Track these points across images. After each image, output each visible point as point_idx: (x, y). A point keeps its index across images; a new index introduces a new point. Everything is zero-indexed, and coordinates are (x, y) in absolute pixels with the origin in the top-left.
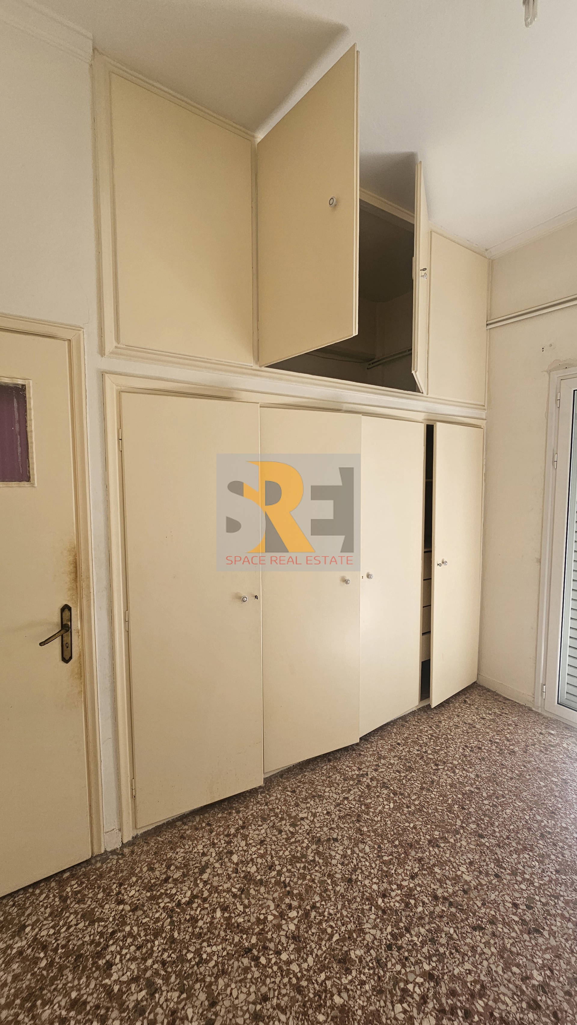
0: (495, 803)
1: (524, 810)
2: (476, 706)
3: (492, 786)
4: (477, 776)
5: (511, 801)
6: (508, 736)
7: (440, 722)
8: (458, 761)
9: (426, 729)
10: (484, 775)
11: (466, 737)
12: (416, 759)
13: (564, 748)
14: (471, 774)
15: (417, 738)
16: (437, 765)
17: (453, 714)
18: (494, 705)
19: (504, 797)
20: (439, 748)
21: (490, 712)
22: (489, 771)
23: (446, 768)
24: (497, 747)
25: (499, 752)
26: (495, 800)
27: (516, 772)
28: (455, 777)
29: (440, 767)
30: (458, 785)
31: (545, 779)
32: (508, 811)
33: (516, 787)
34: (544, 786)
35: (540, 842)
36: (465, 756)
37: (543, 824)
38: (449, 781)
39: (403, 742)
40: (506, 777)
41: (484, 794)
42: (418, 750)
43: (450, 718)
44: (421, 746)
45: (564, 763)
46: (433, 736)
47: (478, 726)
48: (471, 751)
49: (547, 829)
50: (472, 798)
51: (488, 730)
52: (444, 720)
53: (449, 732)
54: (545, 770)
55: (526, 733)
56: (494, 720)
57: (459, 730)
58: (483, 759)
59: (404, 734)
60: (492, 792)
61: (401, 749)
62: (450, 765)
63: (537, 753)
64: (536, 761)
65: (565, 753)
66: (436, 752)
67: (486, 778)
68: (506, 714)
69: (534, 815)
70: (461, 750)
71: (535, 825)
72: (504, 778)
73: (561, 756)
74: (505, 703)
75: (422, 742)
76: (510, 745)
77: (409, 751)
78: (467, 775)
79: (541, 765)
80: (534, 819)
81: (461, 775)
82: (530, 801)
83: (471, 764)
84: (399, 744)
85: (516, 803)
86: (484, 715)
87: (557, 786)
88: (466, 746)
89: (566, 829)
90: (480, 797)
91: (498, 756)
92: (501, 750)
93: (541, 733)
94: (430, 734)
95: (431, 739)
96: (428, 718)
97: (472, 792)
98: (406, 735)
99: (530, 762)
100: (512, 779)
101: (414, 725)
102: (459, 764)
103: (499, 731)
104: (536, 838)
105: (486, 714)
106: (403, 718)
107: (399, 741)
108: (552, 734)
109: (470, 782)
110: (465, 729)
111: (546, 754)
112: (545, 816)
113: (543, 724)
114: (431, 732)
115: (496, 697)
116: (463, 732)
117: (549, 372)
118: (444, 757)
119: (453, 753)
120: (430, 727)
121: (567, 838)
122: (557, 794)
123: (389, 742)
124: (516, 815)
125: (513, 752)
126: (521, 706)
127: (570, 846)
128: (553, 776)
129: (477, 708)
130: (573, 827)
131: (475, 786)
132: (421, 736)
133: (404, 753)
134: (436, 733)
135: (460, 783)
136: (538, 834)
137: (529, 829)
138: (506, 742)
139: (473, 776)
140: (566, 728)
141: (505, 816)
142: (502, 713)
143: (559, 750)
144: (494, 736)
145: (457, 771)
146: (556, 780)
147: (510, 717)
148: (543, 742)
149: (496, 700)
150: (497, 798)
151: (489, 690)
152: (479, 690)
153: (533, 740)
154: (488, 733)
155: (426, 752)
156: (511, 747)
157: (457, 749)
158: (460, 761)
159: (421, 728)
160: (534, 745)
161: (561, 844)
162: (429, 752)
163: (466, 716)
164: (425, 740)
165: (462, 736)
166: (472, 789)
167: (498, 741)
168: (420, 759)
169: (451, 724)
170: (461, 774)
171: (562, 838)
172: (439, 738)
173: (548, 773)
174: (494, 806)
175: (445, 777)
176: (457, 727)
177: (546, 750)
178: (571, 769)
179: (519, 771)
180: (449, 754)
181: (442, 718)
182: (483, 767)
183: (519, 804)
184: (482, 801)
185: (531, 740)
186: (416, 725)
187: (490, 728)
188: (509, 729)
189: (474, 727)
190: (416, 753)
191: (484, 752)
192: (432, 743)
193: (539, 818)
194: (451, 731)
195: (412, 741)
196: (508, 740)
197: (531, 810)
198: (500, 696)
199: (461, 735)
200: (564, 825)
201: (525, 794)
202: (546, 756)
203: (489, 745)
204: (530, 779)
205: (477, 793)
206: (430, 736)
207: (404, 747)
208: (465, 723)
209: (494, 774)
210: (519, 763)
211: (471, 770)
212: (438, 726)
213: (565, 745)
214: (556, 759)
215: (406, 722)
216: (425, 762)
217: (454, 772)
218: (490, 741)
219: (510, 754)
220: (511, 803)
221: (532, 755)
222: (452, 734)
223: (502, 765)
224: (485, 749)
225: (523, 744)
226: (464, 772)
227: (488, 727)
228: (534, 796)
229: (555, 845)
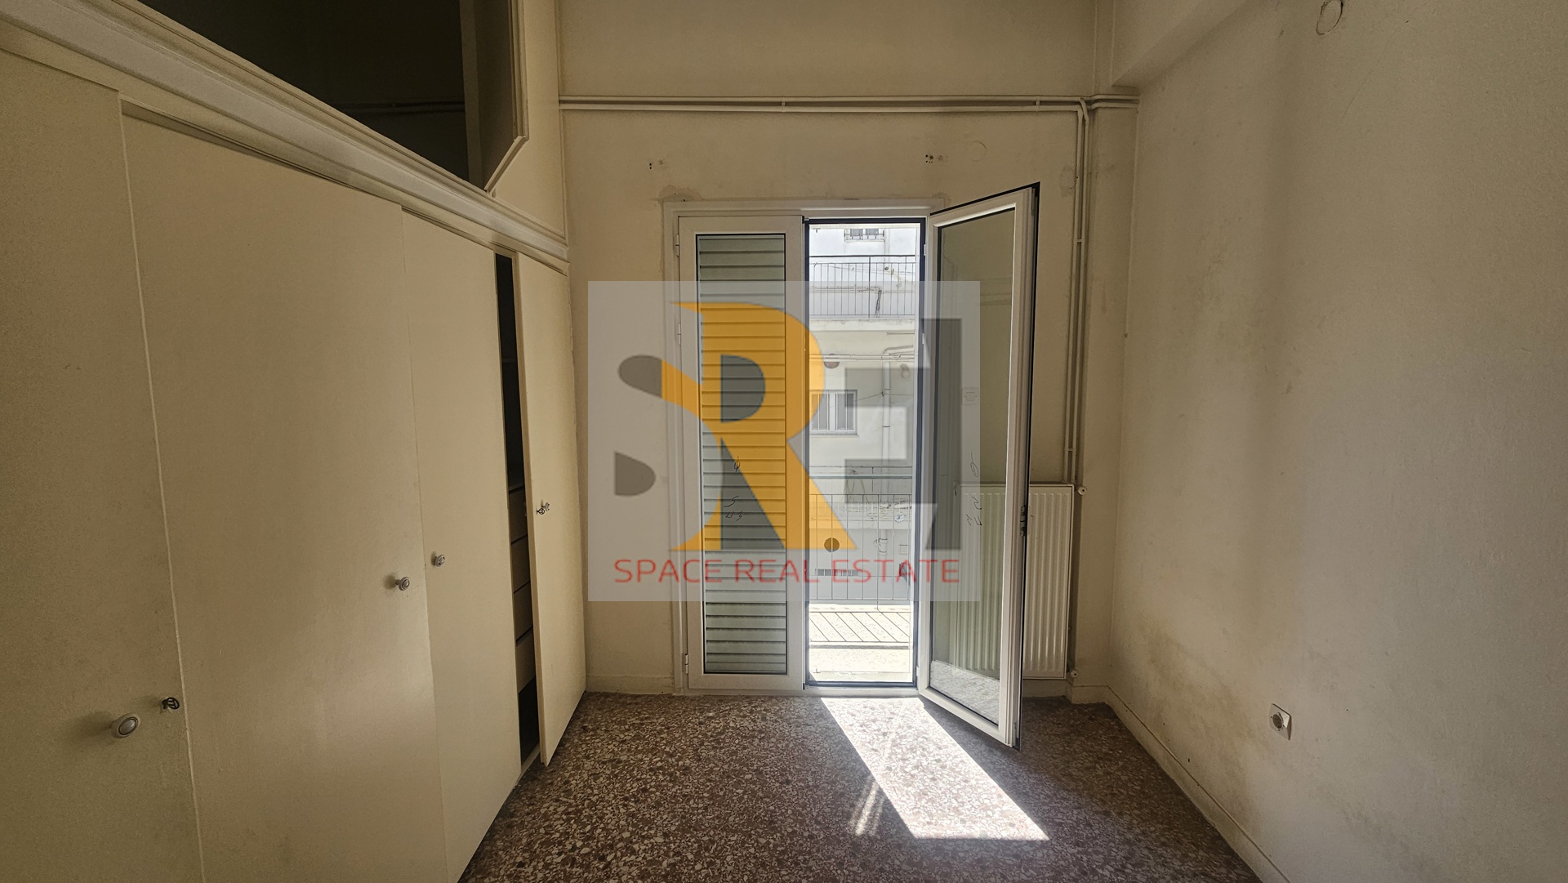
0: (708, 860)
1: (743, 842)
2: (604, 728)
3: (692, 837)
4: (665, 835)
5: (723, 841)
6: (667, 749)
7: (567, 782)
8: (628, 831)
9: (551, 808)
10: (673, 828)
11: (617, 785)
12: (565, 871)
13: (733, 728)
14: (656, 839)
15: (546, 833)
16: (603, 858)
17: (578, 759)
18: (625, 713)
19: (713, 842)
20: (589, 827)
21: (627, 727)
22: (674, 817)
23: (619, 854)
24: (664, 774)
25: (670, 781)
26: (707, 854)
27: (706, 795)
28: (640, 859)
29: (609, 858)
30: (650, 869)
31: (739, 782)
32: (729, 858)
33: (718, 817)
34: (744, 793)
35: (783, 872)
36: (633, 815)
37: (771, 846)
38: (635, 872)
39: (526, 855)
40: (700, 811)
41: (690, 857)
42: (559, 854)
43: (578, 768)
44: (560, 843)
45: (745, 748)
46: (569, 813)
47: (624, 758)
48: (635, 802)
49: (779, 849)
50: (678, 874)
51: (639, 756)
52: (571, 775)
53: (589, 791)
54: (733, 770)
55: (685, 733)
56: (637, 737)
57: (602, 779)
58: (658, 804)
59: (520, 840)
60: (696, 845)
61: (530, 870)
62: (621, 844)
63: (712, 753)
64: (717, 766)
65: (738, 735)
66: (589, 838)
67: (676, 829)
68: (646, 718)
69: (757, 841)
70: (622, 810)
71: (766, 854)
72: (698, 814)
73: (737, 742)
74: (636, 704)
75: (558, 835)
76: (678, 761)
77: (546, 866)
78: (652, 843)
79: (726, 767)
80: (759, 848)
81: (644, 851)
82: (743, 825)
83: (649, 822)
84: (521, 865)
85: (730, 840)
86: (622, 736)
87: (754, 783)
88: (626, 799)
89: (794, 832)
90: (688, 866)
91: (673, 787)
92: (671, 775)
93: (701, 723)
94: (563, 812)
95: (568, 820)
96: (543, 788)
97: (674, 865)
98: (524, 841)
99: (711, 770)
100: (706, 809)
101: (528, 814)
102: (632, 833)
103: (653, 749)
104: (776, 871)
105: (622, 732)
106: (505, 813)
107: (519, 859)
108: (712, 718)
109: (662, 852)
110: (608, 772)
111: (721, 748)
112: (767, 834)
113: (695, 710)
114: (562, 808)
115: (621, 701)
116: (609, 778)
117: (662, 202)
118: (606, 837)
119: (614, 822)
120: (557, 800)
121: (801, 845)
122: (761, 794)
123: (502, 872)
124: (740, 857)
125: (686, 770)
126: (658, 697)
127: (810, 853)
128: (745, 774)
129: (606, 731)
130: (798, 826)
131: (672, 854)
132: (550, 826)
133: (540, 875)
134: (570, 805)
135: (650, 863)
136: (775, 863)
137: (763, 865)
138: (670, 760)
139: (660, 840)
140: (721, 701)
141: (730, 868)
142: (642, 720)
143: (730, 734)
144: (651, 760)
145: (636, 847)
146: (750, 776)
147: (655, 721)
148: (709, 734)
149: (624, 705)
150: (707, 850)
151: (607, 695)
152: (594, 700)
153: (697, 737)
154: (641, 760)
155: (574, 848)
156: (681, 763)
157: (617, 812)
158: (630, 828)
159: (543, 811)
160: (702, 744)
161: (801, 858)
162: (579, 844)
163: (599, 751)
164: (561, 829)
165: (611, 787)
166: (672, 861)
167: (659, 764)
168: (572, 867)
169: (585, 776)
170: (643, 847)
171: (797, 848)
172: (580, 811)
173: (738, 773)
174: (711, 864)
175: (625, 869)
176: (596, 776)
177: (719, 743)
178: (755, 752)
179: (708, 792)
180: (609, 827)
181: (567, 775)
182: (665, 817)
183: (734, 838)
184: (693, 869)
185: (695, 740)
186: (535, 811)
187: (640, 752)
188: (663, 739)
189: (620, 762)
190: (559, 860)
191: (654, 793)
192: (575, 826)
193: (763, 841)
194: (592, 789)
195: (542, 844)
196: (671, 756)
197: (750, 836)
198: (626, 696)
199: (609, 784)
200: (790, 830)
201: (731, 819)
202: (723, 750)
203: (654, 777)
204: (725, 793)
205: (681, 861)
206: (564, 817)
207: (534, 863)
208: (604, 763)
209: (684, 817)
210: (701, 780)
211: (652, 832)
212: (568, 793)
213: (732, 724)
214: (735, 749)
215: (512, 815)
216: (582, 866)
217: (633, 852)
218: (651, 770)
219: (684, 774)
220: (726, 843)
221: (708, 759)
222: (596, 792)
223: (685, 796)
224: (651, 787)
225: (690, 750)
226: (646, 842)
227: (638, 752)
228: (742, 814)
229: (797, 864)
